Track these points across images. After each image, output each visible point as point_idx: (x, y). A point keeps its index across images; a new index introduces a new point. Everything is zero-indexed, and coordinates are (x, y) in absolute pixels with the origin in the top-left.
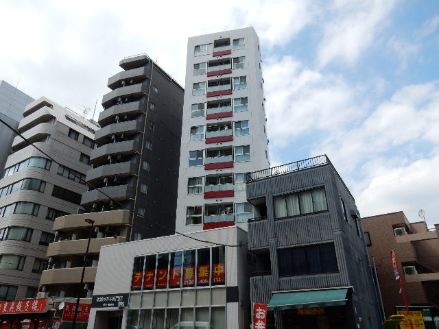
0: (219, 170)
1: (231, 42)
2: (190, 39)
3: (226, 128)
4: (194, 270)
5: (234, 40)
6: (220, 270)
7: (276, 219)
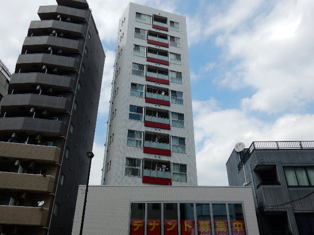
0: (158, 129)
1: (168, 22)
2: (131, 4)
3: (163, 94)
4: (210, 224)
5: (170, 21)
6: (240, 226)
7: (289, 187)
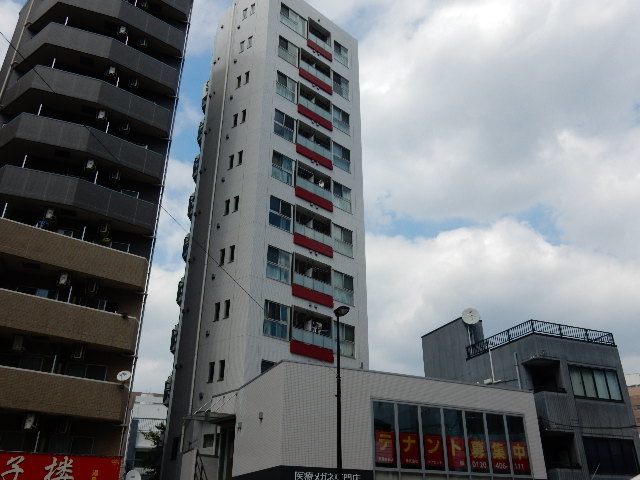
1: (332, 42)
3: (322, 185)
4: (485, 446)
5: (335, 42)
6: (521, 452)
7: (576, 397)
